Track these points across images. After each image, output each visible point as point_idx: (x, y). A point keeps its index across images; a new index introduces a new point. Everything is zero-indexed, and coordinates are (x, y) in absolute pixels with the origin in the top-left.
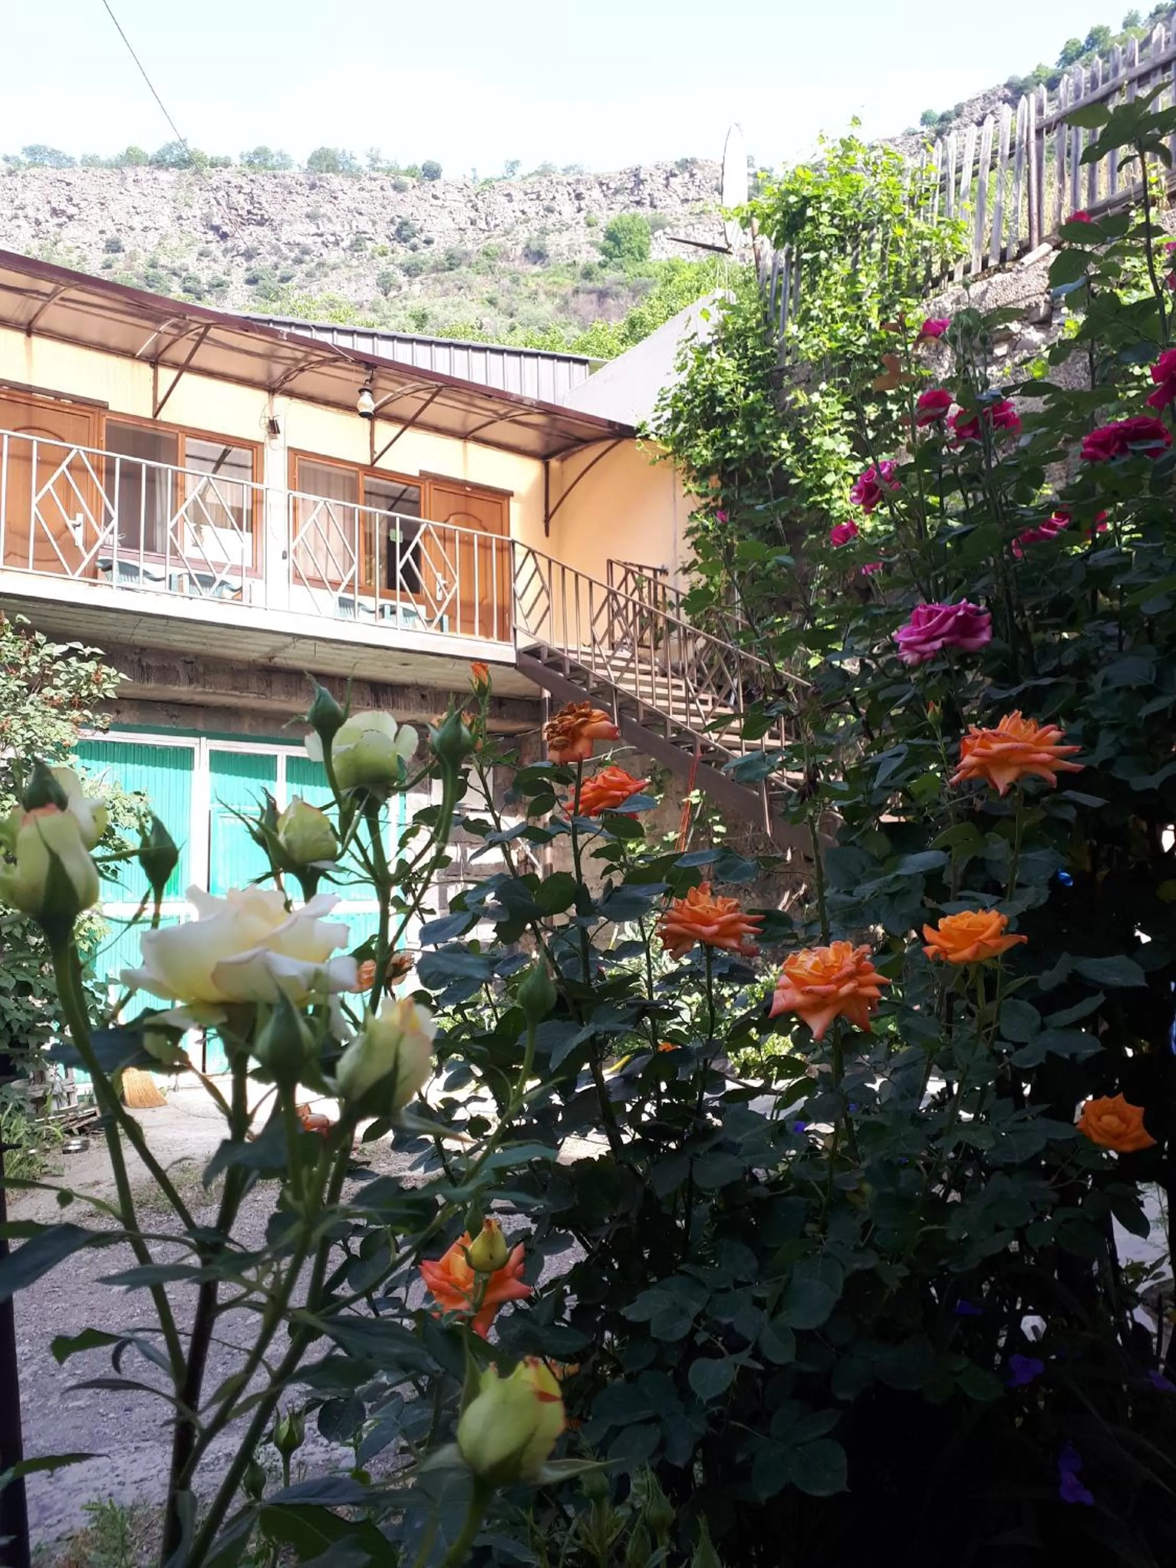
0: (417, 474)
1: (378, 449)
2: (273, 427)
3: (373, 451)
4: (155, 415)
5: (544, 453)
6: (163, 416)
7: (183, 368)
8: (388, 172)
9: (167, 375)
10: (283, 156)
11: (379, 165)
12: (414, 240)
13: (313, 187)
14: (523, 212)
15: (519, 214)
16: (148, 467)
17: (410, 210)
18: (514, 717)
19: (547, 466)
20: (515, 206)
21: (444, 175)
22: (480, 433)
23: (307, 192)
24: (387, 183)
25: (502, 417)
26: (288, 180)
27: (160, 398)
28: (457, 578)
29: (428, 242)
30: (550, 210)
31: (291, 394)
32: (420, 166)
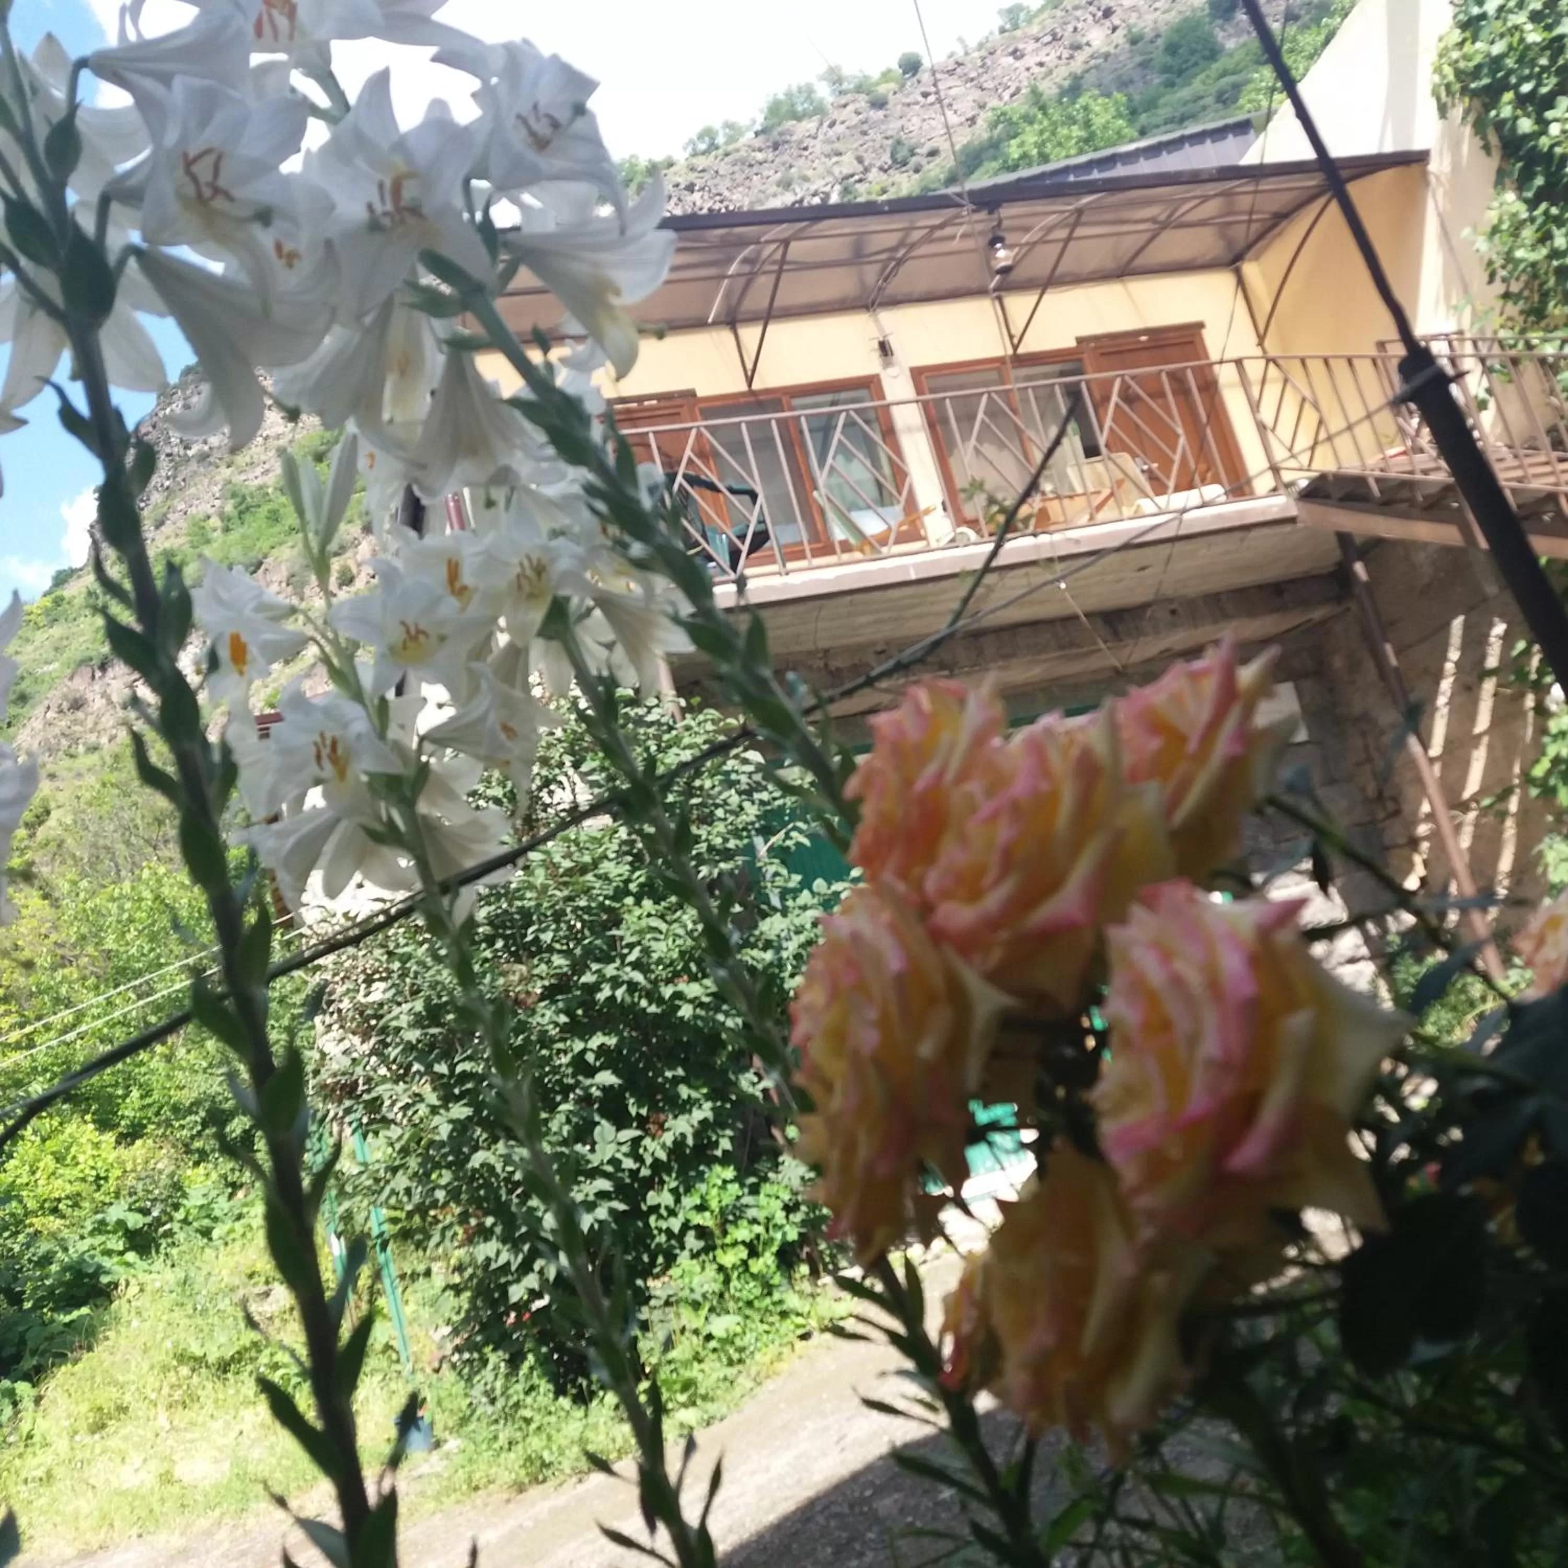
0: (1073, 344)
1: (1016, 332)
2: (884, 349)
3: (1011, 337)
4: (750, 385)
5: (1230, 256)
6: (756, 386)
7: (767, 316)
8: (859, 89)
9: (750, 334)
10: (728, 125)
11: (845, 86)
12: (914, 160)
13: (776, 147)
14: (1041, 64)
15: (1036, 70)
16: (778, 421)
17: (899, 124)
18: (1305, 603)
19: (1238, 274)
20: (1030, 60)
21: (926, 64)
22: (1139, 262)
23: (771, 156)
24: (862, 101)
25: (1165, 225)
26: (743, 153)
27: (749, 366)
28: (1180, 431)
29: (933, 153)
30: (1077, 47)
31: (895, 302)
32: (895, 66)
